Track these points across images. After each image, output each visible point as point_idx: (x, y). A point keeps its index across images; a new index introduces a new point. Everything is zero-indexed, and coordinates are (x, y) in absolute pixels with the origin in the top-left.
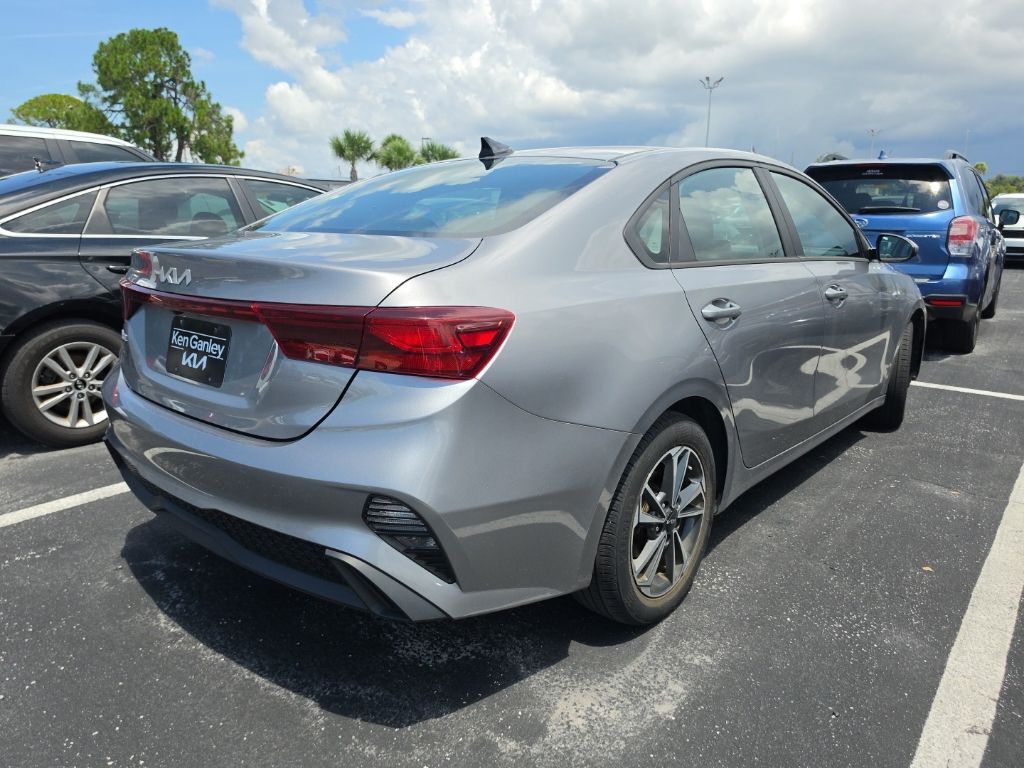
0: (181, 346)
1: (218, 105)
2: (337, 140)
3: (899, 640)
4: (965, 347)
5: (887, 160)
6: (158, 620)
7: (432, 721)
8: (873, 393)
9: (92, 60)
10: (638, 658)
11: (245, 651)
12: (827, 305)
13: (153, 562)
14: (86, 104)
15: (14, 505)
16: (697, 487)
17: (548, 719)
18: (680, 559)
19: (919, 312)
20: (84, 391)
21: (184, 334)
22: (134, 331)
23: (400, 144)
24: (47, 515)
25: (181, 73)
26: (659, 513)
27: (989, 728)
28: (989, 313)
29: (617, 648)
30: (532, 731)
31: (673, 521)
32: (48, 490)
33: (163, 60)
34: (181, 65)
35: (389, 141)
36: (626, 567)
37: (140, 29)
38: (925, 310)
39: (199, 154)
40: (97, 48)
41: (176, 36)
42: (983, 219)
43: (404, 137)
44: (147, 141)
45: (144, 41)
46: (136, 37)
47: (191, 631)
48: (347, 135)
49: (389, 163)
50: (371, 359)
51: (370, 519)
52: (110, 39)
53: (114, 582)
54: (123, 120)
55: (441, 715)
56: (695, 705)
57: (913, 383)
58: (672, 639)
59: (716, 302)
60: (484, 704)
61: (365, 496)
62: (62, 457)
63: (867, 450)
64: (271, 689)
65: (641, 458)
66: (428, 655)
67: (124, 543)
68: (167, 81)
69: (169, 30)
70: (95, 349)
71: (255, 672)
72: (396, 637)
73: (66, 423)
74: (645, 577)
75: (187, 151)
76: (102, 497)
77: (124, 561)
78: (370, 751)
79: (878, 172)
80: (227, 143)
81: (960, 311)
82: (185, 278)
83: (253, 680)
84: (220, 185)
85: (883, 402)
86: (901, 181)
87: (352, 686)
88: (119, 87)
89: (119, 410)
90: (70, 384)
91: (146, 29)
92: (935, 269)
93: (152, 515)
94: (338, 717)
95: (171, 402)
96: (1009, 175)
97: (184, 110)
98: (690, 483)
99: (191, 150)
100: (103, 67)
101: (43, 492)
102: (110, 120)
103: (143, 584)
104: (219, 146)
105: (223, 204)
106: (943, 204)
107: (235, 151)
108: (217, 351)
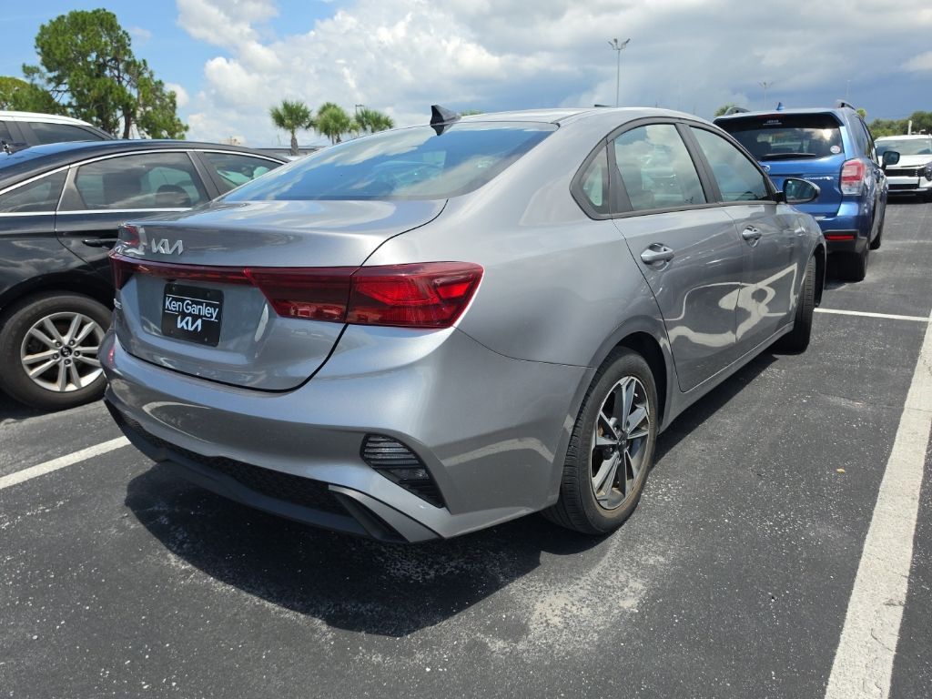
0: (176, 311)
1: (160, 82)
2: (277, 110)
3: (822, 532)
4: (857, 275)
5: (785, 111)
6: (169, 560)
7: (428, 629)
8: (783, 321)
9: (34, 43)
10: (601, 562)
11: (253, 580)
12: (744, 243)
13: (156, 508)
14: (32, 85)
15: (17, 466)
16: (643, 411)
17: (529, 619)
18: (631, 475)
19: (820, 246)
20: (70, 357)
21: (177, 300)
22: (127, 298)
23: (335, 111)
24: (50, 473)
25: (122, 52)
26: (612, 436)
27: (903, 599)
28: (876, 244)
29: (581, 555)
30: (517, 630)
31: (624, 442)
32: (47, 450)
33: (103, 40)
34: (122, 45)
35: (324, 109)
36: (588, 484)
37: (79, 10)
38: (825, 244)
39: (146, 130)
40: (37, 31)
41: (114, 16)
42: (867, 160)
43: (339, 105)
44: (95, 119)
45: (84, 22)
46: (76, 19)
47: (201, 567)
48: (286, 106)
49: (326, 130)
50: (353, 315)
51: (366, 456)
52: (51, 21)
53: (122, 528)
54: (70, 100)
55: (436, 623)
56: (654, 599)
57: (816, 310)
58: (629, 543)
59: (652, 247)
60: (472, 611)
61: (363, 436)
62: (55, 419)
63: (779, 371)
64: (280, 612)
65: (596, 388)
66: (418, 572)
67: (126, 493)
68: (109, 61)
69: (107, 11)
70: (78, 318)
71: (264, 598)
72: (387, 559)
73: (56, 387)
74: (603, 492)
75: (134, 127)
76: (99, 453)
77: (129, 509)
78: (377, 659)
79: (777, 122)
80: (172, 118)
81: (852, 245)
82: (177, 249)
83: (263, 605)
84: (176, 159)
85: (792, 328)
86: (797, 129)
87: (353, 604)
88: (63, 67)
89: (115, 370)
90: (56, 352)
91: (85, 10)
92: (830, 208)
93: (155, 463)
94: (344, 632)
95: (162, 360)
96: (885, 119)
97: (128, 88)
98: (636, 408)
99: (138, 126)
100: (46, 48)
101: (42, 452)
102: (56, 100)
103: (150, 528)
104: (165, 121)
105: (186, 176)
106: (835, 149)
107: (180, 125)
108: (211, 314)
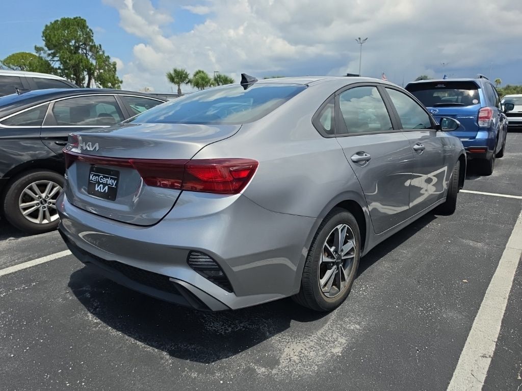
0: (95, 181)
1: (108, 57)
2: (170, 74)
3: (450, 314)
4: (488, 172)
5: (447, 80)
6: (88, 316)
7: (224, 360)
8: (440, 196)
9: (42, 35)
10: (324, 327)
11: (132, 330)
12: (415, 153)
13: (84, 288)
14: (39, 57)
15: (13, 263)
16: (351, 244)
17: (280, 357)
18: (344, 279)
19: (463, 155)
20: (46, 205)
21: (96, 175)
22: (71, 174)
23: (203, 75)
24: (30, 267)
25: (88, 40)
26: (332, 257)
27: (492, 355)
28: (500, 155)
29: (314, 322)
30: (273, 362)
31: (339, 261)
32: (29, 255)
33: (79, 33)
34: (89, 36)
35: (197, 73)
36: (316, 283)
37: (66, 17)
38: (465, 155)
39: (99, 82)
40: (43, 28)
41: (85, 21)
42: (496, 108)
43: (205, 71)
44: (72, 76)
45: (69, 24)
46: (65, 22)
47: (105, 321)
48: (175, 71)
49: (197, 85)
50: (189, 185)
51: (191, 263)
52: (51, 23)
53: (65, 299)
54: (59, 66)
55: (229, 357)
56: (351, 348)
57: (461, 191)
58: (340, 317)
59: (358, 153)
60: (249, 351)
61: (188, 252)
62: (35, 238)
63: (438, 224)
64: (145, 347)
65: (323, 230)
66: (222, 329)
67: (69, 280)
68: (82, 45)
69: (82, 18)
70: (50, 184)
71: (137, 340)
72: (206, 321)
73: (37, 221)
74: (326, 288)
75: (93, 80)
76: (57, 258)
77: (70, 289)
78: (194, 375)
79: (443, 86)
80: (114, 76)
81: (485, 154)
82: (96, 148)
83: (136, 343)
84: (111, 99)
85: (445, 200)
86: (455, 90)
87: (185, 345)
88: (56, 48)
89: (65, 213)
90: (38, 202)
91: (69, 17)
92: (472, 134)
93: (84, 265)
94: (178, 359)
95: (90, 209)
96: (513, 85)
97: (91, 59)
98: (348, 242)
99: (95, 80)
100: (48, 38)
101: (27, 256)
102: (52, 65)
103: (80, 299)
104: (110, 78)
105: (113, 108)
106: (475, 101)
107: (118, 80)
108: (113, 183)
